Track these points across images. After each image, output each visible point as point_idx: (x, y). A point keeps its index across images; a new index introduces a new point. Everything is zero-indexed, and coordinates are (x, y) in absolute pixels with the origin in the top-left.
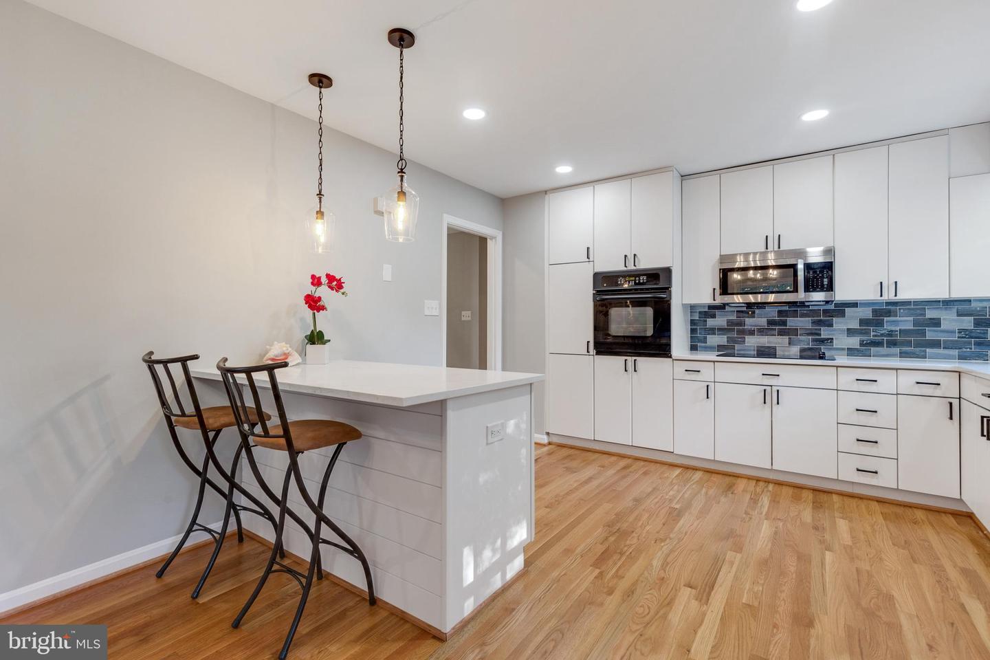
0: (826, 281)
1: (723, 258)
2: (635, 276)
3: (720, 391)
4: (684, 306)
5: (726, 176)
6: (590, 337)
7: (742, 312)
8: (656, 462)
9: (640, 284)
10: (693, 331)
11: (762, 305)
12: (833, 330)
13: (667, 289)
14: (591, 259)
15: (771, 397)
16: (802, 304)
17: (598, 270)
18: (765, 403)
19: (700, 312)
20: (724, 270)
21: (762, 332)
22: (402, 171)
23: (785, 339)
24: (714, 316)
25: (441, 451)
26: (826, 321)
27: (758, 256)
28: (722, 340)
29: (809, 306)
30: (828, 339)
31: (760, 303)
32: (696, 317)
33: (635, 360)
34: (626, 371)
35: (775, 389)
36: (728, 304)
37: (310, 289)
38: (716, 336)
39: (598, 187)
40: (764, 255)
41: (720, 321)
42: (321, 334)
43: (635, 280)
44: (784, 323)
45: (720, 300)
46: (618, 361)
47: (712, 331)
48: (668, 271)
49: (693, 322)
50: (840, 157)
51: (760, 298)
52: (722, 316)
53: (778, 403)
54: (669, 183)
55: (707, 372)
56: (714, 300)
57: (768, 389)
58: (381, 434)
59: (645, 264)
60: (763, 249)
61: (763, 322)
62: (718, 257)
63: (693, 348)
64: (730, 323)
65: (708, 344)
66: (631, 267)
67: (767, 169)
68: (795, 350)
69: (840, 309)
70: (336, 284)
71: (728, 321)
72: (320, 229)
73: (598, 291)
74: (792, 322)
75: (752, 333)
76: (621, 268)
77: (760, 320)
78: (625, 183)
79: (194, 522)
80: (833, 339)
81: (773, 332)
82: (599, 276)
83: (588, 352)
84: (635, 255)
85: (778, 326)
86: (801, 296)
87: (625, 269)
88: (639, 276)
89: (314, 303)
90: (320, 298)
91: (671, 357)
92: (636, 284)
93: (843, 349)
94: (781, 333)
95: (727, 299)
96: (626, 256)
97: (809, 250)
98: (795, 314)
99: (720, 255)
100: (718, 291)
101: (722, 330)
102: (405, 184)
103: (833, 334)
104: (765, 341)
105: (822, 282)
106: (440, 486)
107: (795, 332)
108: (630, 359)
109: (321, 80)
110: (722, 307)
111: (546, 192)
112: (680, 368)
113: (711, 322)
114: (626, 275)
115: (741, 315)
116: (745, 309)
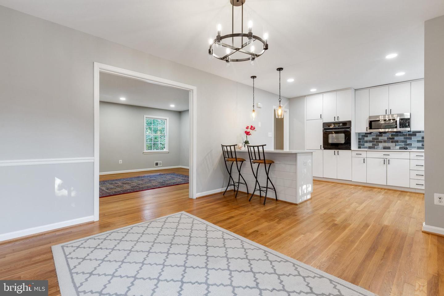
0: (407, 124)
1: (370, 117)
2: (338, 124)
3: (369, 161)
4: (356, 133)
5: (371, 90)
6: (322, 144)
7: (378, 135)
8: (345, 184)
9: (340, 126)
10: (359, 142)
11: (385, 133)
12: (412, 141)
13: (350, 128)
14: (322, 118)
15: (386, 162)
16: (400, 132)
17: (324, 122)
18: (384, 164)
19: (362, 135)
20: (370, 121)
21: (385, 142)
22: (280, 101)
23: (394, 144)
24: (367, 136)
25: (296, 165)
26: (409, 137)
27: (382, 116)
28: (370, 145)
29: (403, 133)
30: (410, 144)
31: (383, 132)
32: (361, 137)
33: (338, 151)
34: (335, 154)
35: (388, 159)
36: (372, 132)
37: (246, 130)
38: (368, 143)
39: (325, 95)
40: (385, 116)
41: (369, 138)
42: (248, 141)
43: (338, 125)
44: (393, 138)
45: (369, 131)
46: (332, 151)
47: (367, 142)
48: (350, 122)
49: (359, 139)
50: (413, 83)
51: (383, 130)
52: (370, 137)
53: (389, 164)
54: (351, 93)
55: (364, 154)
56: (367, 131)
57: (386, 159)
58: (278, 163)
59: (341, 120)
60: (385, 114)
61: (386, 138)
62: (368, 117)
63: (359, 148)
64: (373, 139)
65: (365, 146)
66: (337, 121)
67: (387, 87)
68: (398, 147)
69: (414, 134)
70: (252, 128)
71: (372, 138)
72: (254, 115)
73: (324, 129)
74: (396, 138)
75: (381, 142)
76: (333, 121)
77: (384, 138)
78: (335, 93)
79: (229, 184)
80: (411, 144)
81: (389, 142)
82: (324, 124)
83: (321, 149)
84: (338, 117)
85: (392, 139)
86: (399, 129)
87: (334, 121)
88: (339, 124)
89: (247, 133)
90: (249, 132)
91: (351, 150)
92: (338, 126)
93: (416, 147)
94: (392, 142)
95: (371, 131)
96: (335, 117)
97: (405, 114)
98: (397, 136)
99: (369, 116)
100: (368, 128)
101: (370, 142)
102: (281, 104)
103: (412, 142)
104: (386, 145)
105: (406, 124)
106: (296, 173)
107: (397, 142)
108: (336, 151)
109: (254, 77)
110: (371, 133)
111: (305, 96)
112: (354, 153)
113: (366, 139)
114: (334, 123)
115: (377, 136)
116: (379, 134)
